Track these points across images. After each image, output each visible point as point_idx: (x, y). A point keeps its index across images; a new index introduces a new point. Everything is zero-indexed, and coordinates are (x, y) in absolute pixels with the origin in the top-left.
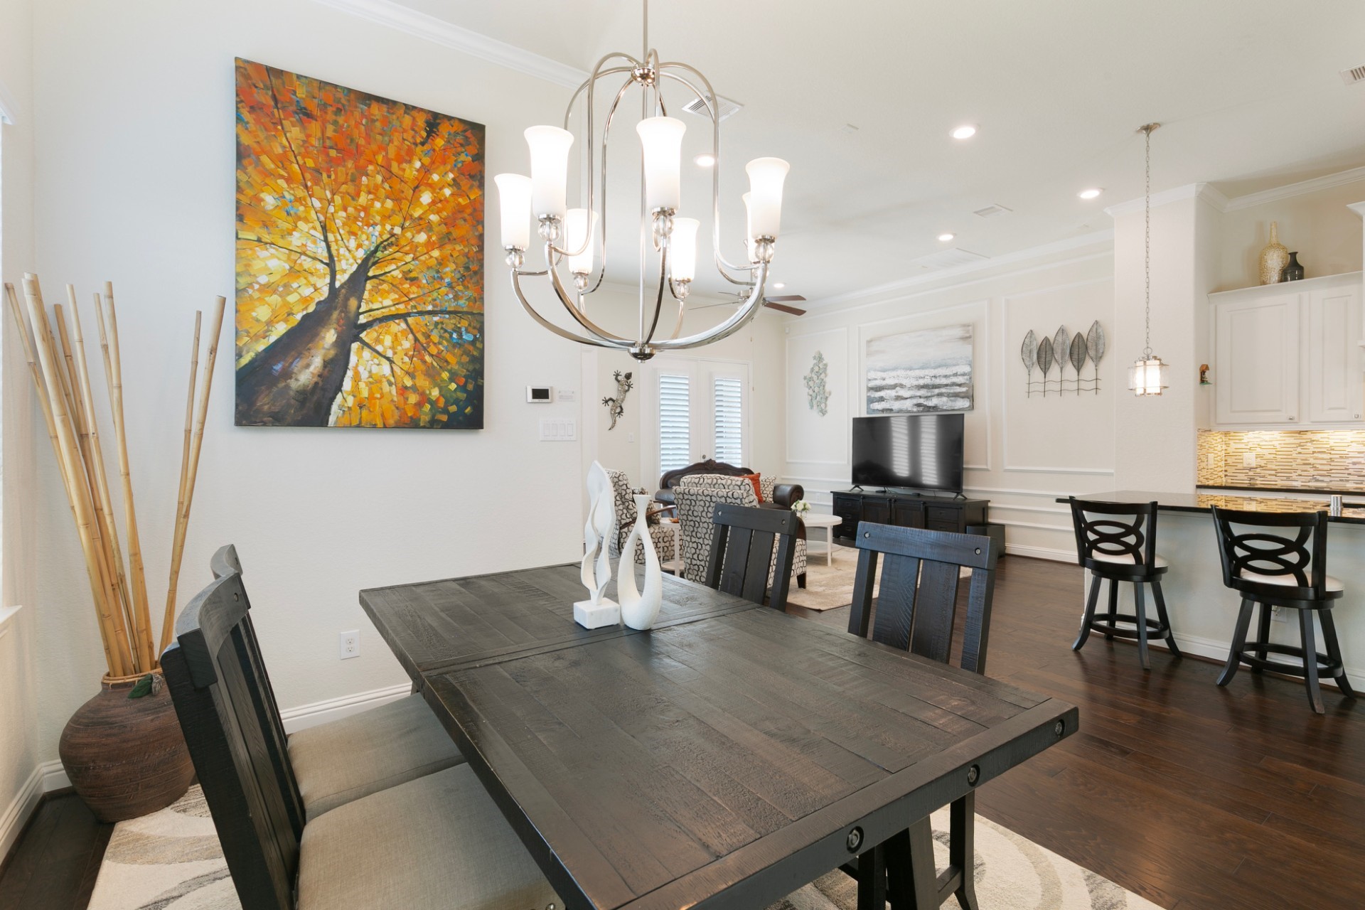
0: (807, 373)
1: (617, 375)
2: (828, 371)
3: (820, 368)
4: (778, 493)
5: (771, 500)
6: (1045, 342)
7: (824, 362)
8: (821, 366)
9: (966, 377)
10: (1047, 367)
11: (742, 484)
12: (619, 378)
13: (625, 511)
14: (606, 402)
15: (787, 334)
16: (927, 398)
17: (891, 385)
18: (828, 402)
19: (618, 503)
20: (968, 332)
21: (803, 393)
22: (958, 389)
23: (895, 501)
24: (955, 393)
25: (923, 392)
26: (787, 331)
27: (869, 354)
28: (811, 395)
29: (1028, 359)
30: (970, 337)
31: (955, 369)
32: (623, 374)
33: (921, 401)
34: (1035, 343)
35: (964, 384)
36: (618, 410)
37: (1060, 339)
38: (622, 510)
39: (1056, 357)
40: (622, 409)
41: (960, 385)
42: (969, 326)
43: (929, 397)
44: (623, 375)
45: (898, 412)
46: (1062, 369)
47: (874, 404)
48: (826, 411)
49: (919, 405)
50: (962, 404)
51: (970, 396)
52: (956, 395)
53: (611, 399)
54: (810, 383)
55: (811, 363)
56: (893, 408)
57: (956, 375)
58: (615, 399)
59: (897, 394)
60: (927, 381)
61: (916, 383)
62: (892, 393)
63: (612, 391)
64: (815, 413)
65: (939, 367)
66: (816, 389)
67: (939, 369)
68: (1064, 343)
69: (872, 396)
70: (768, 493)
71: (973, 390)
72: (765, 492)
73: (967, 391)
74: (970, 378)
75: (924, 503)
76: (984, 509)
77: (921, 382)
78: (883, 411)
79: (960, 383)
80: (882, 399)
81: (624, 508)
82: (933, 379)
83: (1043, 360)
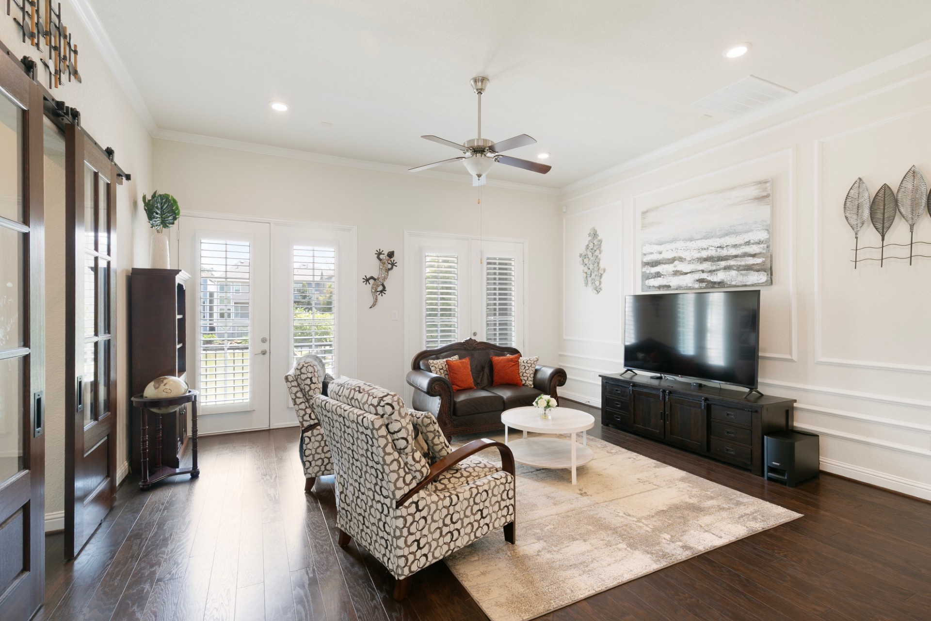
0: (582, 250)
1: (379, 254)
2: (603, 248)
3: (595, 244)
4: (539, 376)
5: (531, 383)
6: (882, 192)
7: (599, 238)
8: (596, 242)
9: (762, 246)
10: (886, 225)
11: (379, 404)
12: (381, 257)
13: (309, 411)
14: (367, 280)
15: (565, 212)
16: (711, 272)
17: (669, 259)
18: (602, 280)
19: (298, 401)
20: (765, 190)
21: (577, 270)
22: (751, 261)
23: (670, 393)
24: (746, 265)
25: (706, 266)
26: (564, 210)
27: (644, 227)
28: (586, 273)
29: (855, 217)
30: (768, 196)
31: (746, 237)
32: (386, 252)
33: (704, 276)
34: (866, 195)
35: (760, 254)
36: (380, 288)
37: (909, 185)
38: (305, 410)
39: (902, 210)
40: (384, 287)
41: (754, 256)
42: (766, 182)
43: (714, 271)
44: (386, 254)
45: (677, 289)
46: (912, 227)
47: (650, 280)
48: (600, 289)
49: (701, 281)
50: (755, 279)
51: (769, 270)
52: (749, 268)
53: (372, 278)
54: (585, 260)
55: (585, 240)
56: (671, 284)
57: (748, 243)
58: (376, 277)
59: (675, 269)
60: (712, 253)
61: (698, 255)
62: (670, 268)
63: (373, 269)
64: (590, 289)
65: (727, 235)
66: (591, 267)
67: (727, 238)
68: (916, 190)
69: (648, 272)
70: (528, 375)
71: (771, 261)
72: (525, 374)
73: (764, 262)
74: (768, 247)
75: (706, 399)
76: (787, 412)
77: (704, 254)
78: (659, 287)
79: (754, 253)
80: (658, 275)
81: (306, 408)
82: (718, 249)
83: (879, 216)
